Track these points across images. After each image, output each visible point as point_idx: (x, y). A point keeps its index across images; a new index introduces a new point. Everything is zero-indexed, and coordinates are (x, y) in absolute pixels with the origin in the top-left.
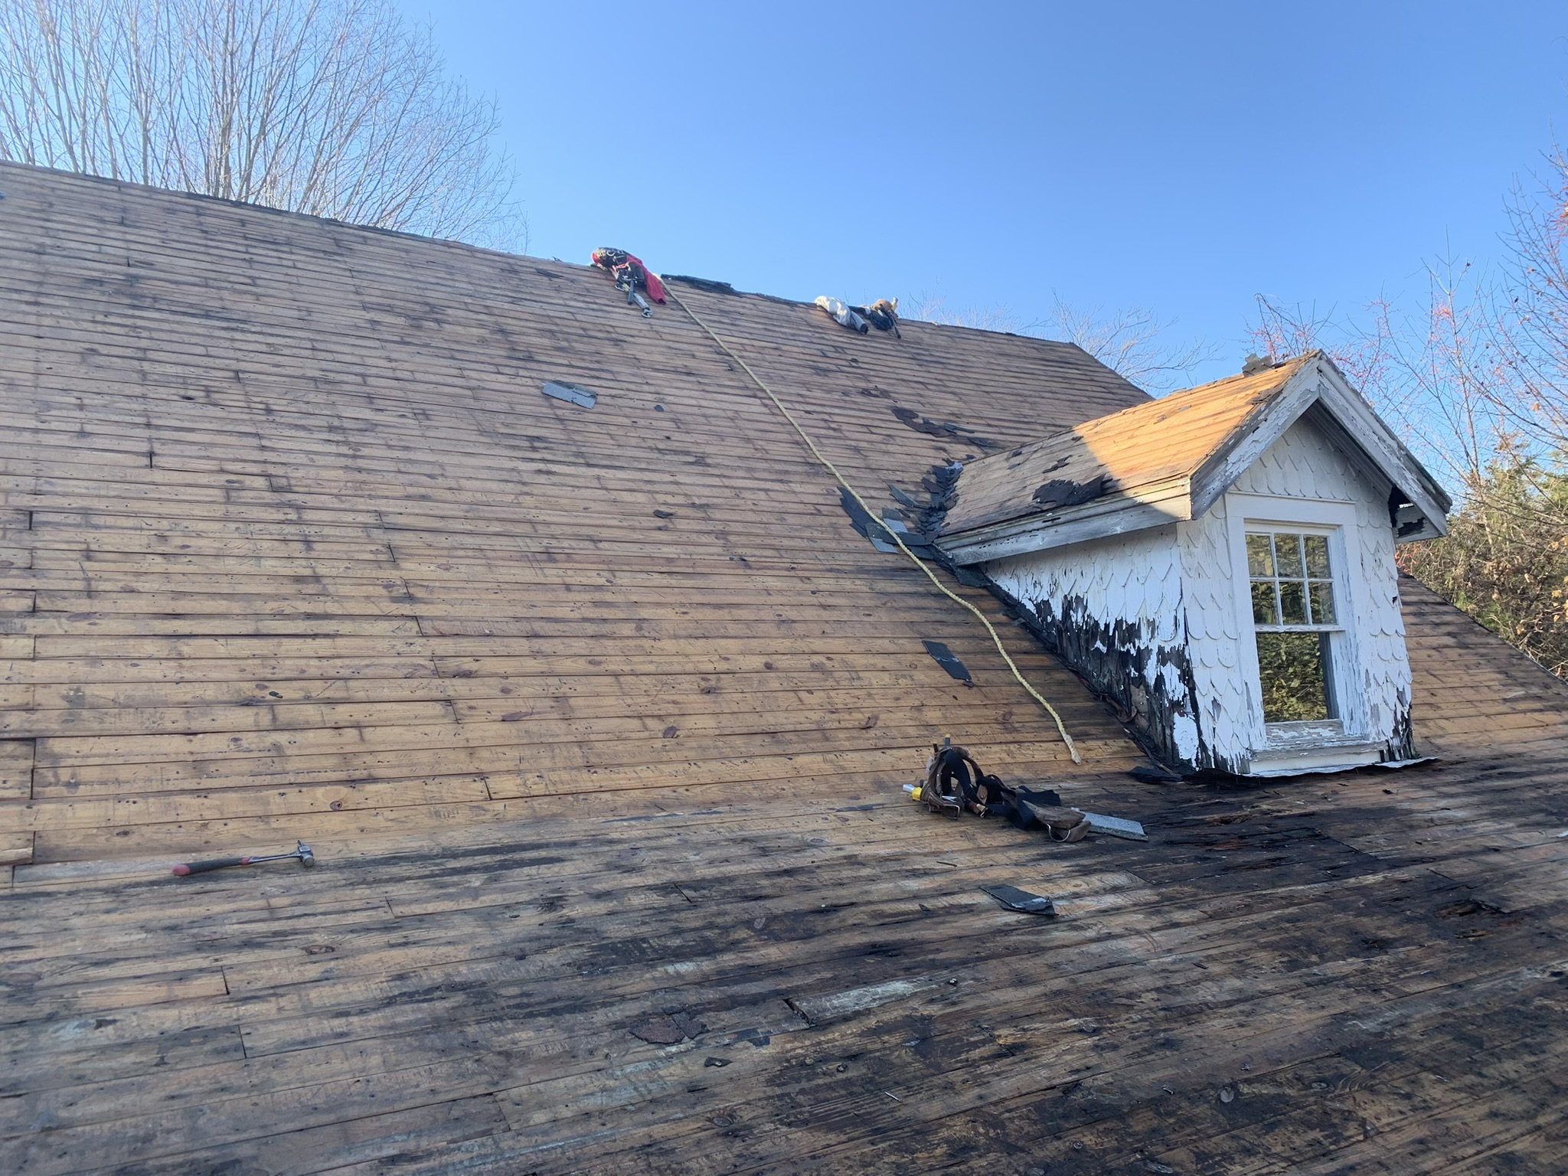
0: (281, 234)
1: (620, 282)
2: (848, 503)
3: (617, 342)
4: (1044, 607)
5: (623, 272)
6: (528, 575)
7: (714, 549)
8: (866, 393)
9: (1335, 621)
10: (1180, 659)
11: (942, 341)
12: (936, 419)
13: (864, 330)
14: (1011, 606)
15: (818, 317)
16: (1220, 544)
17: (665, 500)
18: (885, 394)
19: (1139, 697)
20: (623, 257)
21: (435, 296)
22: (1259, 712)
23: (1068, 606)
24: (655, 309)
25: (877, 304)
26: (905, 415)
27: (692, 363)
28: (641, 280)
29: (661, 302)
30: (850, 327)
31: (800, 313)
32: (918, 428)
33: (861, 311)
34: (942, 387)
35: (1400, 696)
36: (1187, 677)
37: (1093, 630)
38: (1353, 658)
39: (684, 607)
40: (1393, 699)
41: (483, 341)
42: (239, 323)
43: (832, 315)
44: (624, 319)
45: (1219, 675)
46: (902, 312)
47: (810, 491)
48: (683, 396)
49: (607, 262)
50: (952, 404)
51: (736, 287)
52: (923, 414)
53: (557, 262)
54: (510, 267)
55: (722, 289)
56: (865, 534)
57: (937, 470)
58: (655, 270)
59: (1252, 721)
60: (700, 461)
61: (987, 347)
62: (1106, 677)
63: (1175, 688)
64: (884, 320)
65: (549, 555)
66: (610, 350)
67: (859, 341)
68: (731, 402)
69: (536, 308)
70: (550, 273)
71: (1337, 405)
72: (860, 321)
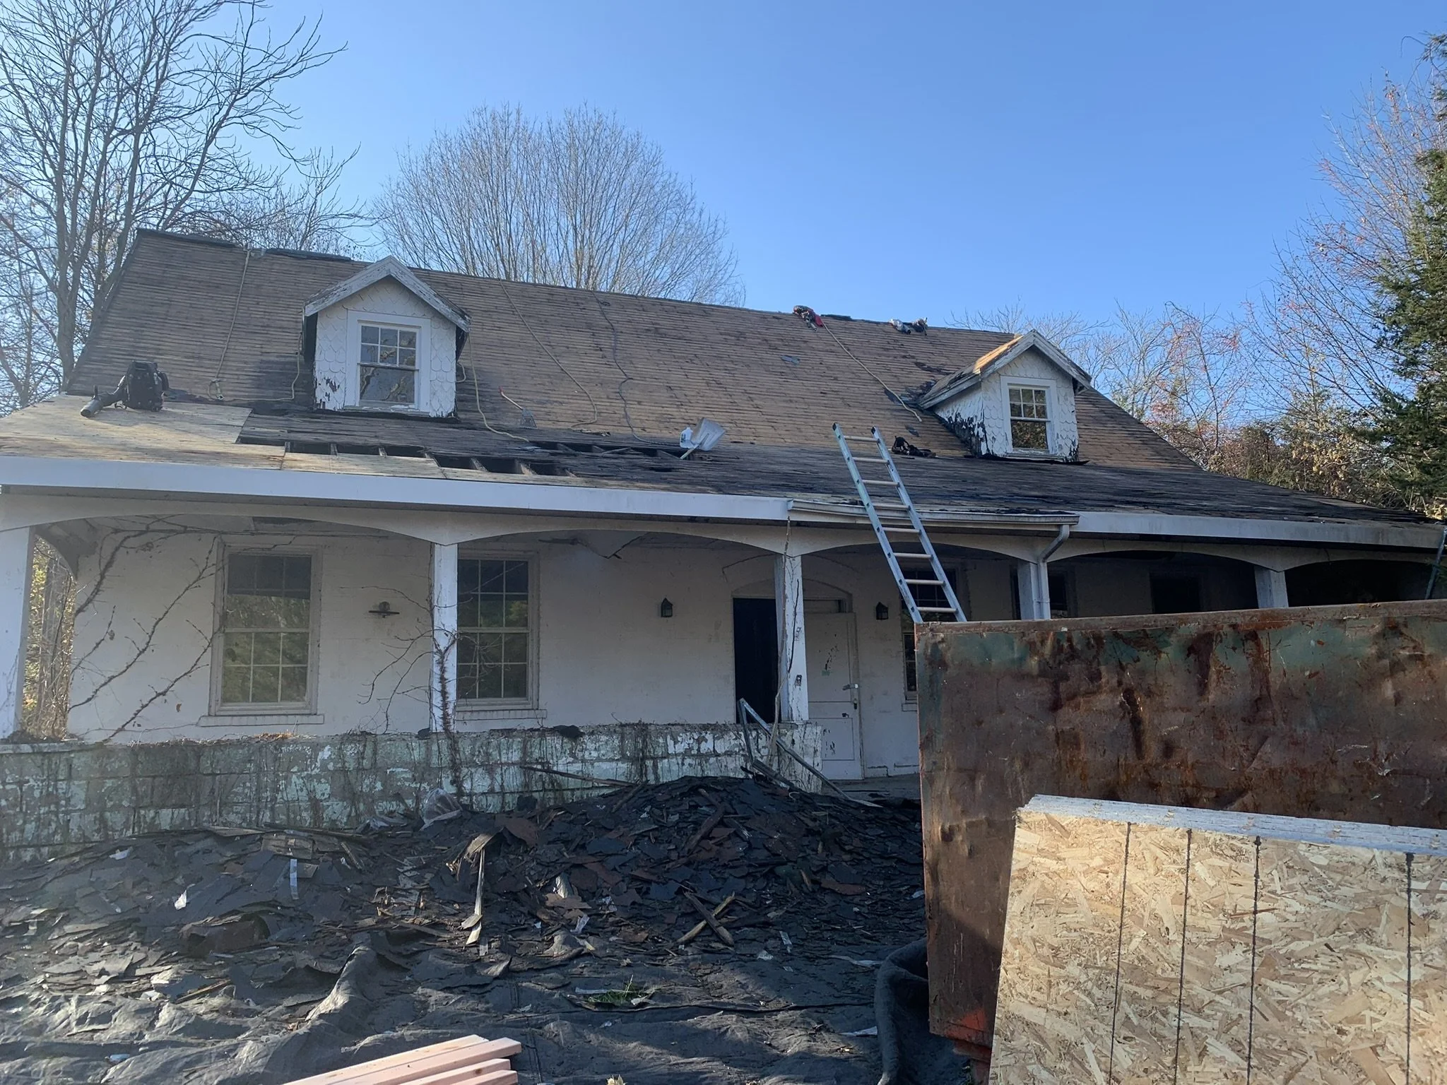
0: (688, 310)
1: (805, 319)
2: (887, 392)
3: (805, 342)
4: (950, 419)
5: (806, 315)
6: (785, 405)
7: (839, 402)
8: (904, 357)
9: (1046, 417)
10: (982, 425)
11: (947, 335)
12: (932, 366)
13: (909, 332)
14: (941, 420)
15: (888, 328)
16: (998, 391)
17: (823, 389)
18: (913, 357)
19: (974, 440)
20: (806, 309)
21: (741, 329)
22: (1011, 442)
23: (956, 417)
24: (819, 329)
25: (917, 320)
26: (919, 365)
27: (833, 348)
28: (813, 318)
29: (822, 326)
30: (903, 331)
31: (880, 327)
32: (924, 369)
33: (910, 324)
34: (941, 354)
35: (1073, 443)
36: (984, 430)
37: (963, 423)
38: (1053, 429)
39: (830, 414)
40: (1070, 443)
41: (760, 344)
42: (689, 341)
43: (895, 327)
44: (807, 333)
45: (996, 430)
46: (929, 324)
47: (875, 388)
48: (830, 359)
49: (800, 311)
50: (944, 360)
51: (853, 318)
52: (928, 364)
53: (780, 313)
54: (763, 316)
55: (847, 319)
56: (892, 400)
57: (927, 383)
58: (818, 312)
59: (1007, 444)
60: (836, 379)
61: (970, 337)
62: (965, 437)
63: (981, 434)
64: (920, 328)
65: (791, 401)
66: (803, 345)
67: (906, 337)
68: (848, 361)
69: (775, 331)
70: (778, 317)
71: (1041, 346)
72: (907, 328)
